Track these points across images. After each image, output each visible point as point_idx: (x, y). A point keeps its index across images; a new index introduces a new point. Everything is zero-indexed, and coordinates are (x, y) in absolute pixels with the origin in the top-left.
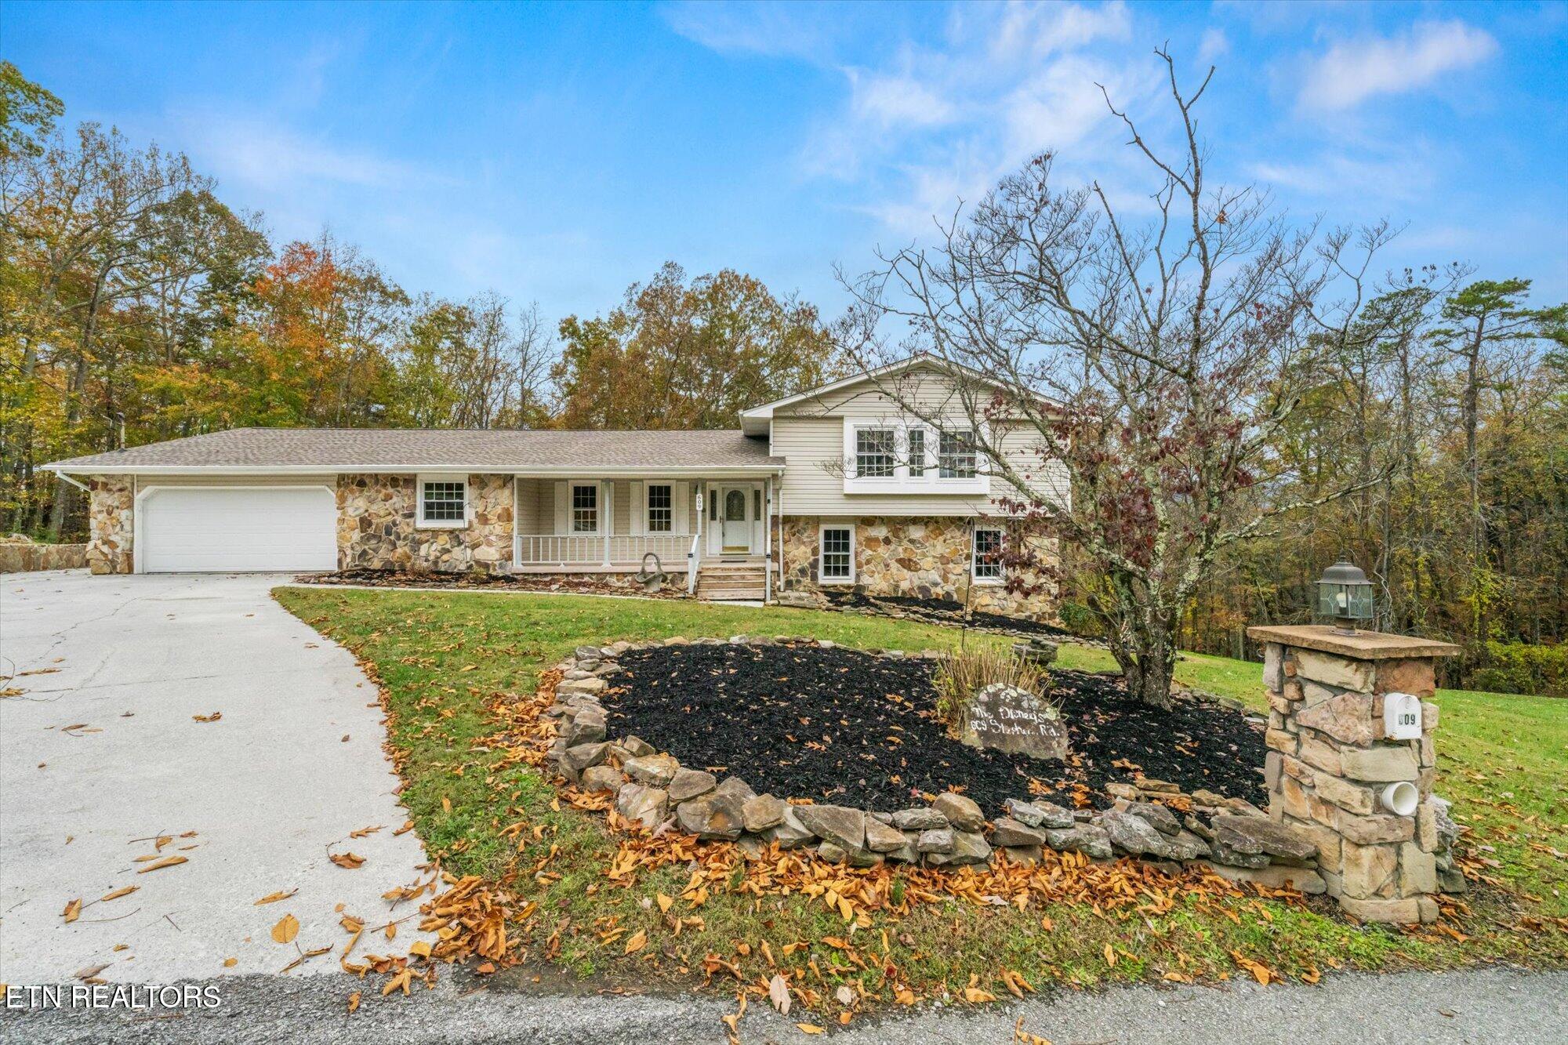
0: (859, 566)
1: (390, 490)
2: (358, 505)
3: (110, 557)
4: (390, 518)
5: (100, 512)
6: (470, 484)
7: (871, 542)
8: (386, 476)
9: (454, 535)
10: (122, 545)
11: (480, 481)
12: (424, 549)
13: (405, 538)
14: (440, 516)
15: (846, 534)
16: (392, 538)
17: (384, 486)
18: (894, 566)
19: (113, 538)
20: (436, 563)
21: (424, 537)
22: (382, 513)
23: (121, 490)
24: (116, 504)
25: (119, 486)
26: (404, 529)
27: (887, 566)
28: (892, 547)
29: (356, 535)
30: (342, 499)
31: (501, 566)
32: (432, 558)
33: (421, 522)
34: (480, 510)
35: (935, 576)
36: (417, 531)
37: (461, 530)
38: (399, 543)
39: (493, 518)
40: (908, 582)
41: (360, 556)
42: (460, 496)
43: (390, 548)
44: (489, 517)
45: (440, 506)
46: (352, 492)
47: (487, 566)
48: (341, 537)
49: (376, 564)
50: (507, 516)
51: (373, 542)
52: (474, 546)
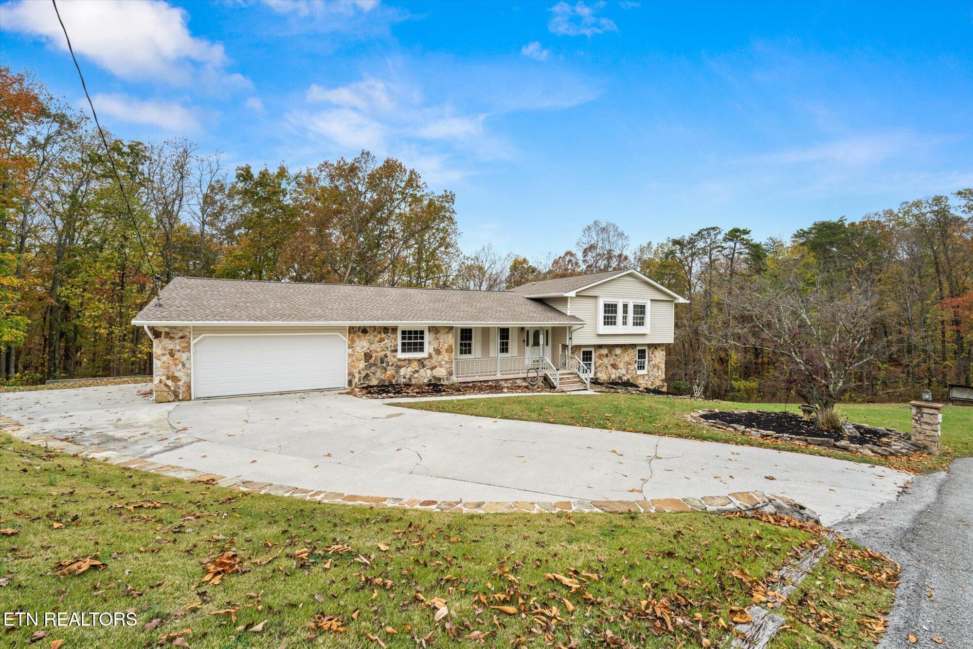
0: (596, 368)
1: (383, 335)
2: (363, 345)
3: (173, 389)
4: (383, 353)
5: (164, 355)
6: (429, 331)
7: (601, 357)
8: (380, 327)
9: (421, 362)
10: (184, 379)
11: (434, 330)
12: (402, 371)
13: (392, 365)
14: (410, 350)
15: (591, 352)
16: (384, 365)
17: (380, 333)
18: (610, 367)
19: (177, 374)
20: (410, 379)
21: (402, 363)
22: (379, 350)
23: (182, 338)
24: (178, 348)
25: (180, 334)
26: (391, 359)
27: (607, 367)
28: (609, 358)
29: (362, 364)
30: (352, 341)
31: (448, 379)
32: (408, 376)
33: (400, 355)
34: (436, 346)
35: (624, 371)
36: (399, 360)
37: (425, 359)
38: (388, 368)
39: (443, 351)
40: (614, 375)
41: (364, 378)
42: (422, 338)
43: (383, 371)
44: (441, 350)
45: (410, 344)
46: (359, 336)
47: (440, 379)
48: (351, 366)
49: (374, 382)
50: (449, 350)
51: (373, 368)
52: (432, 369)
